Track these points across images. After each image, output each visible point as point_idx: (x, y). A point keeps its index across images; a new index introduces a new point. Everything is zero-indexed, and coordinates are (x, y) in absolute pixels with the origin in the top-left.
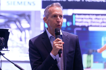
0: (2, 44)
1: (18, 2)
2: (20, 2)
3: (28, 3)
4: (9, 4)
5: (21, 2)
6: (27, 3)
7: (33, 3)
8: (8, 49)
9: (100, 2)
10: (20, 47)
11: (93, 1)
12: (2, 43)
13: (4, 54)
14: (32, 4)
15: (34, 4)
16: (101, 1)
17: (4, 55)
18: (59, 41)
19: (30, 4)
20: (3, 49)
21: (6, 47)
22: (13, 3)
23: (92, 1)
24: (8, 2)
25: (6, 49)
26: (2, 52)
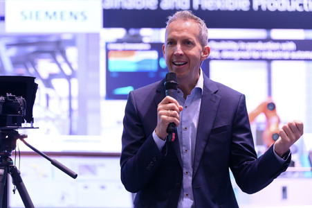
0: (21, 112)
1: (47, 13)
2: (51, 13)
3: (71, 13)
4: (26, 18)
5: (55, 13)
6: (67, 15)
7: (82, 13)
8: (34, 125)
9: (236, 11)
10: (53, 120)
11: (219, 10)
12: (20, 109)
13: (25, 136)
14: (80, 17)
15: (85, 18)
16: (239, 9)
17: (25, 139)
18: (170, 103)
19: (76, 18)
20: (22, 124)
21: (30, 120)
22: (34, 15)
23: (217, 9)
24: (22, 13)
25: (29, 125)
26: (20, 132)
